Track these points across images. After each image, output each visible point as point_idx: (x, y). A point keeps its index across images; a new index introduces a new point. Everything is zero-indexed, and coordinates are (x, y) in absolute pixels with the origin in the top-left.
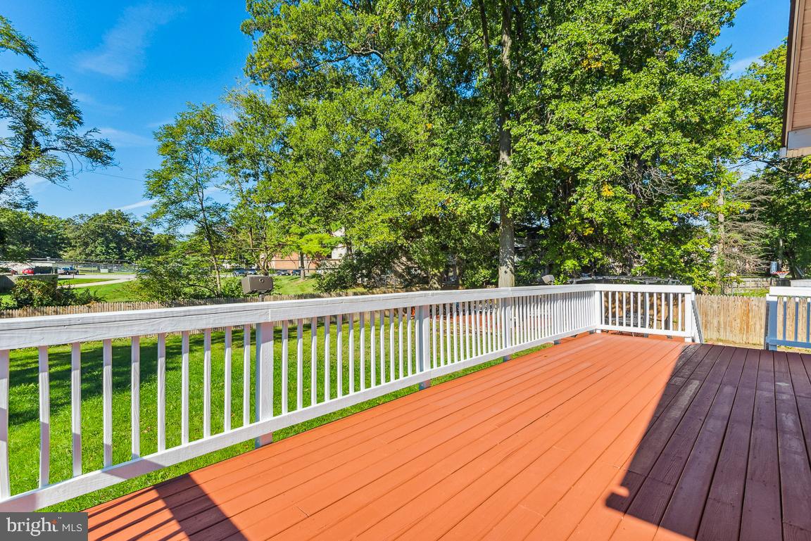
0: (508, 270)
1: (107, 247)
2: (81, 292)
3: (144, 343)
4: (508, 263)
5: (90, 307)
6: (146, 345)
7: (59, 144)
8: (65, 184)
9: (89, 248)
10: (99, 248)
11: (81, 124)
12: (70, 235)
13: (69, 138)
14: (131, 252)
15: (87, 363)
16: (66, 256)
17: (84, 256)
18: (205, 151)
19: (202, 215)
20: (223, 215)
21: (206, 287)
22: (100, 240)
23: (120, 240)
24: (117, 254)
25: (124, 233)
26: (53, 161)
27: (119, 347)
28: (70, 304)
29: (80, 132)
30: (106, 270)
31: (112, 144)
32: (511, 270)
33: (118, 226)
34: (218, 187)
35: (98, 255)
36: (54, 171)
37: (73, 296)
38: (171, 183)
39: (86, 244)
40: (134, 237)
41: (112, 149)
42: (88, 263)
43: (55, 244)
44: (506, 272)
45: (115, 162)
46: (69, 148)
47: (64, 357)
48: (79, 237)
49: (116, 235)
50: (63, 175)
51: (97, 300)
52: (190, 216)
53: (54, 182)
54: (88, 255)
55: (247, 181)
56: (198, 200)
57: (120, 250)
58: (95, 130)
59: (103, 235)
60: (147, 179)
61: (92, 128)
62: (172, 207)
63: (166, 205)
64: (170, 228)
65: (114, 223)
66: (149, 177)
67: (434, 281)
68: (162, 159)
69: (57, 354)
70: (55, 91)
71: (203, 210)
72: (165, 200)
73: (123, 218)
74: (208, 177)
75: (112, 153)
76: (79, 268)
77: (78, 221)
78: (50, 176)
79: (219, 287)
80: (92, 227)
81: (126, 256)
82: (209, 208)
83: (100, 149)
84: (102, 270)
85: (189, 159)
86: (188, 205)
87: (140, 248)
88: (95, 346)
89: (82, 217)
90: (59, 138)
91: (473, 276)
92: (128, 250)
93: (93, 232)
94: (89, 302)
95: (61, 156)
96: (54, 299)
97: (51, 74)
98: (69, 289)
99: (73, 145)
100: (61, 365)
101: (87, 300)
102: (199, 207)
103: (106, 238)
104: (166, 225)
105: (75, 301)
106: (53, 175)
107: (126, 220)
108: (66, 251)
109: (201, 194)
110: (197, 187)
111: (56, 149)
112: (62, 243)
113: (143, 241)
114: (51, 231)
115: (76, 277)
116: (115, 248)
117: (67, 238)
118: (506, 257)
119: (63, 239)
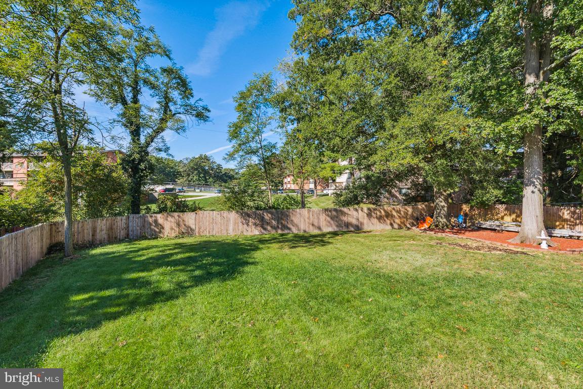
0: (536, 190)
1: (199, 176)
2: (191, 203)
3: (227, 240)
4: (536, 183)
5: (196, 213)
6: (228, 241)
7: (181, 110)
8: (184, 134)
9: (190, 177)
10: (195, 177)
11: (192, 96)
12: (181, 170)
13: (186, 106)
14: (211, 180)
15: (198, 253)
16: (179, 182)
17: (187, 182)
18: (262, 107)
19: (261, 152)
20: (274, 151)
21: (262, 201)
22: (196, 172)
23: (206, 172)
24: (204, 181)
25: (207, 168)
26: (179, 120)
27: (213, 242)
28: (185, 211)
29: (192, 101)
30: (199, 190)
31: (209, 108)
32: (539, 190)
33: (204, 163)
34: (272, 130)
35: (194, 181)
36: (179, 127)
37: (187, 206)
38: (242, 130)
39: (189, 175)
40: (212, 170)
41: (209, 111)
42: (189, 186)
43: (174, 175)
44: (533, 192)
45: (210, 119)
46: (187, 112)
47: (184, 246)
48: (185, 171)
49: (204, 170)
50: (184, 128)
51: (200, 209)
52: (254, 152)
53: (179, 133)
54: (189, 181)
55: (293, 124)
56: (258, 141)
57: (205, 178)
58: (200, 100)
59: (196, 169)
60: (229, 129)
61: (198, 99)
62: (243, 147)
63: (240, 145)
64: (241, 161)
65: (203, 162)
66: (230, 127)
67: (441, 199)
68: (237, 114)
69: (180, 244)
70: (180, 78)
71: (261, 148)
72: (239, 142)
73: (207, 159)
74: (265, 125)
75: (209, 113)
76: (185, 189)
77: (185, 162)
78: (177, 130)
79: (270, 202)
80: (192, 165)
81: (208, 182)
82: (265, 146)
83: (203, 111)
84: (197, 190)
85: (253, 114)
86: (253, 145)
87: (215, 177)
88: (200, 240)
89: (187, 159)
90: (181, 106)
91: (483, 195)
92: (209, 178)
93: (192, 168)
94: (196, 210)
95: (183, 117)
96: (177, 208)
97: (178, 66)
98: (185, 201)
99: (188, 109)
100: (183, 253)
101: (194, 209)
102: (259, 146)
103: (199, 171)
104: (239, 159)
105: (188, 209)
106: (178, 129)
107: (208, 160)
108: (179, 179)
109: (260, 137)
110: (258, 133)
111: (180, 113)
112: (178, 174)
113: (217, 173)
114: (172, 168)
115: (185, 194)
116: (203, 177)
117: (180, 172)
118: (533, 177)
119: (178, 172)
